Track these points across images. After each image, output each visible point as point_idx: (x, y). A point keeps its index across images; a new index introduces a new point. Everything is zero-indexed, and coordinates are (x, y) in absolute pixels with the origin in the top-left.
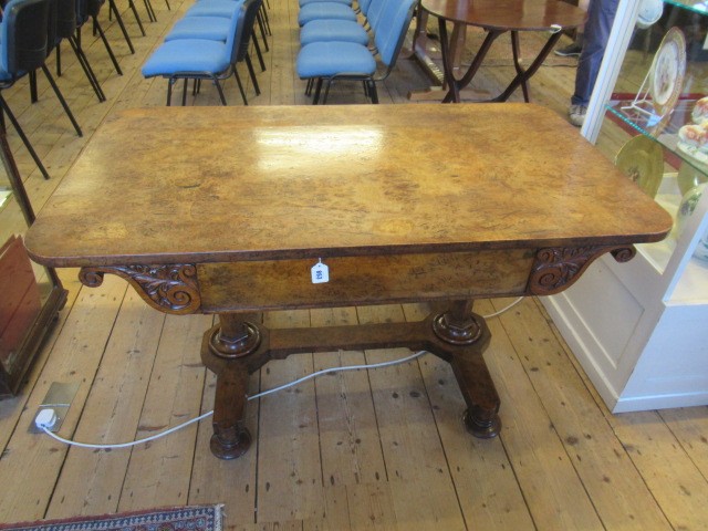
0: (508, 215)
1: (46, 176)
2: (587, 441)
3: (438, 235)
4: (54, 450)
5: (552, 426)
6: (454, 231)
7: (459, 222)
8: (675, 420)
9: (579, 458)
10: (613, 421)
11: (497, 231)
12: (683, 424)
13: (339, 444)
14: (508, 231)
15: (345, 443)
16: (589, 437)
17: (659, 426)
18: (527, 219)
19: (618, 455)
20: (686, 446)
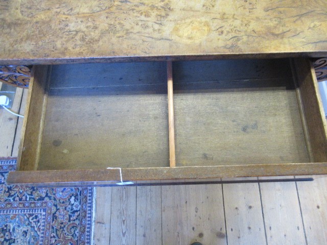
0: (302, 15)
3: (229, 43)
4: (11, 119)
6: (245, 38)
7: (253, 25)
11: (286, 40)
14: (296, 40)
18: (317, 23)
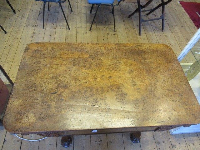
1: (6, 32)
2: (163, 143)
4: (18, 141)
5: (154, 138)
8: (187, 137)
9: (160, 149)
10: (170, 137)
11: (150, 121)
12: (189, 138)
13: (96, 141)
15: (98, 141)
16: (163, 142)
17: (183, 139)
19: (170, 148)
20: (188, 146)
